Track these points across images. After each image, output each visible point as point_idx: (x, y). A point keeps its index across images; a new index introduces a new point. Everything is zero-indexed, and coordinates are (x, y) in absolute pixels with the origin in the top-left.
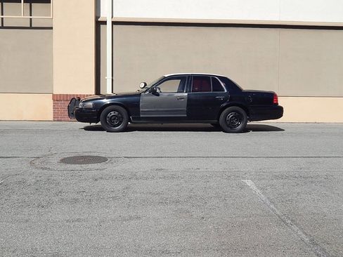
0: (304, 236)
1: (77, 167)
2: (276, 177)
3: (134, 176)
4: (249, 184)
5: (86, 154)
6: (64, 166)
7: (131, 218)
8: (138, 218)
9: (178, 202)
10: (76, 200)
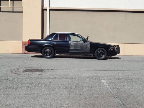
0: (120, 102)
1: (31, 73)
2: (116, 79)
3: (54, 78)
4: (103, 82)
5: (35, 68)
6: (25, 73)
7: (50, 94)
8: (53, 94)
9: (71, 88)
10: (29, 87)
